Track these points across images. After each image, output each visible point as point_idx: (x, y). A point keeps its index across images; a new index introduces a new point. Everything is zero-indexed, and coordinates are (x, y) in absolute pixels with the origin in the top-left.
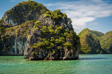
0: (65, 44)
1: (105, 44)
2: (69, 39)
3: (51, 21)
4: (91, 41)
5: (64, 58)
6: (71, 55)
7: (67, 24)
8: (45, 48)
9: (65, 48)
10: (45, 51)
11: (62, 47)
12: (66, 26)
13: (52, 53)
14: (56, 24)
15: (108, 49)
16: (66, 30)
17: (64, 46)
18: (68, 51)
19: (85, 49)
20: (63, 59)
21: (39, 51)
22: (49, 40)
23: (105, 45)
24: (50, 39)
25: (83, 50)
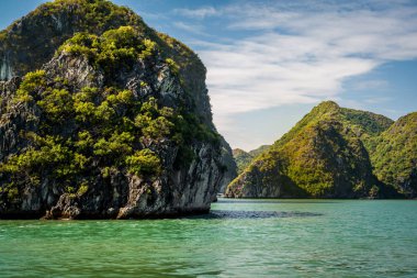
0: (133, 159)
1: (390, 160)
2: (154, 138)
3: (87, 72)
4: (336, 149)
5: (123, 211)
6: (151, 202)
7: (156, 81)
8: (50, 173)
9: (133, 174)
10: (50, 183)
11: (120, 168)
12: (147, 89)
13: (75, 192)
14: (106, 83)
15: (402, 180)
16: (145, 105)
17: (129, 165)
18: (140, 186)
19: (310, 178)
20: (120, 215)
21: (24, 184)
22: (69, 141)
23: (391, 164)
24: (76, 139)
25: (304, 184)
